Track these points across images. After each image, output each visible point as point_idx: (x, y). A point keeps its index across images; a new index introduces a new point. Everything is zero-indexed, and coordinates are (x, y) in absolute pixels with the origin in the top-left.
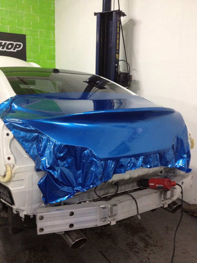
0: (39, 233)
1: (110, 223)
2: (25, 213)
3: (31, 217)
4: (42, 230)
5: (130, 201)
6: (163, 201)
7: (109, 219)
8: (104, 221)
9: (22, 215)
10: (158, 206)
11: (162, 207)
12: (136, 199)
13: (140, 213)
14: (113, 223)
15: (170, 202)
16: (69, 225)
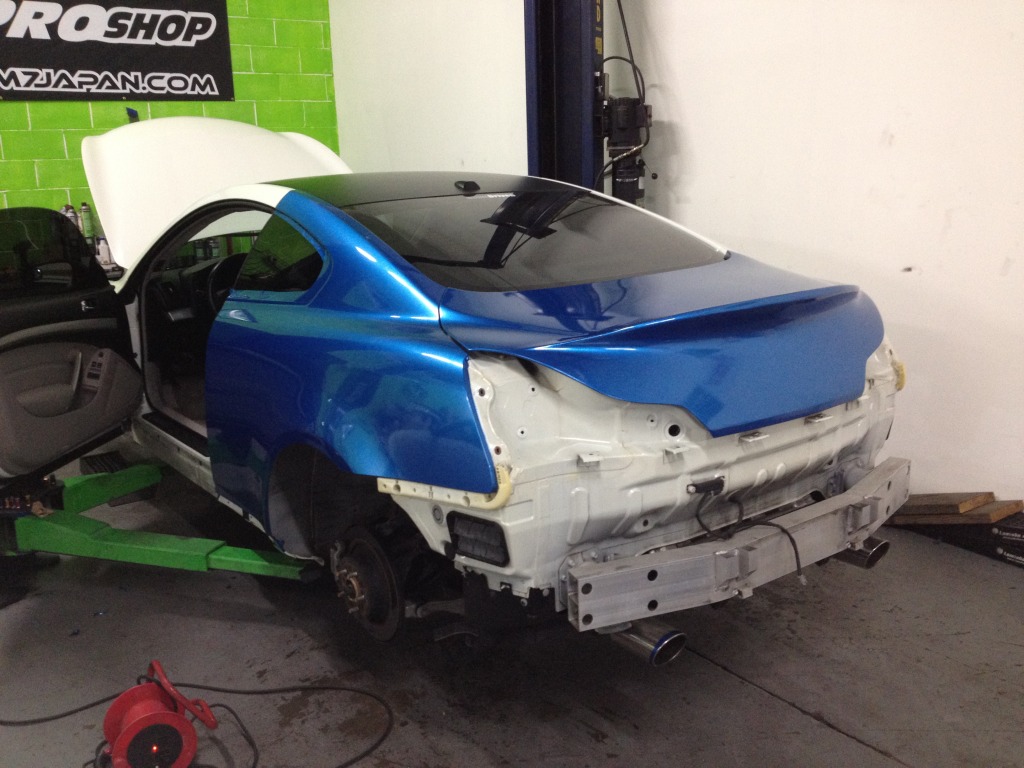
0: (583, 628)
1: (740, 593)
2: (532, 584)
3: (546, 593)
4: (588, 619)
5: (778, 538)
6: (850, 533)
7: (736, 584)
8: (726, 589)
9: (522, 591)
10: (838, 547)
11: (848, 550)
12: (790, 532)
13: (802, 566)
14: (747, 593)
15: (865, 535)
16: (647, 604)
